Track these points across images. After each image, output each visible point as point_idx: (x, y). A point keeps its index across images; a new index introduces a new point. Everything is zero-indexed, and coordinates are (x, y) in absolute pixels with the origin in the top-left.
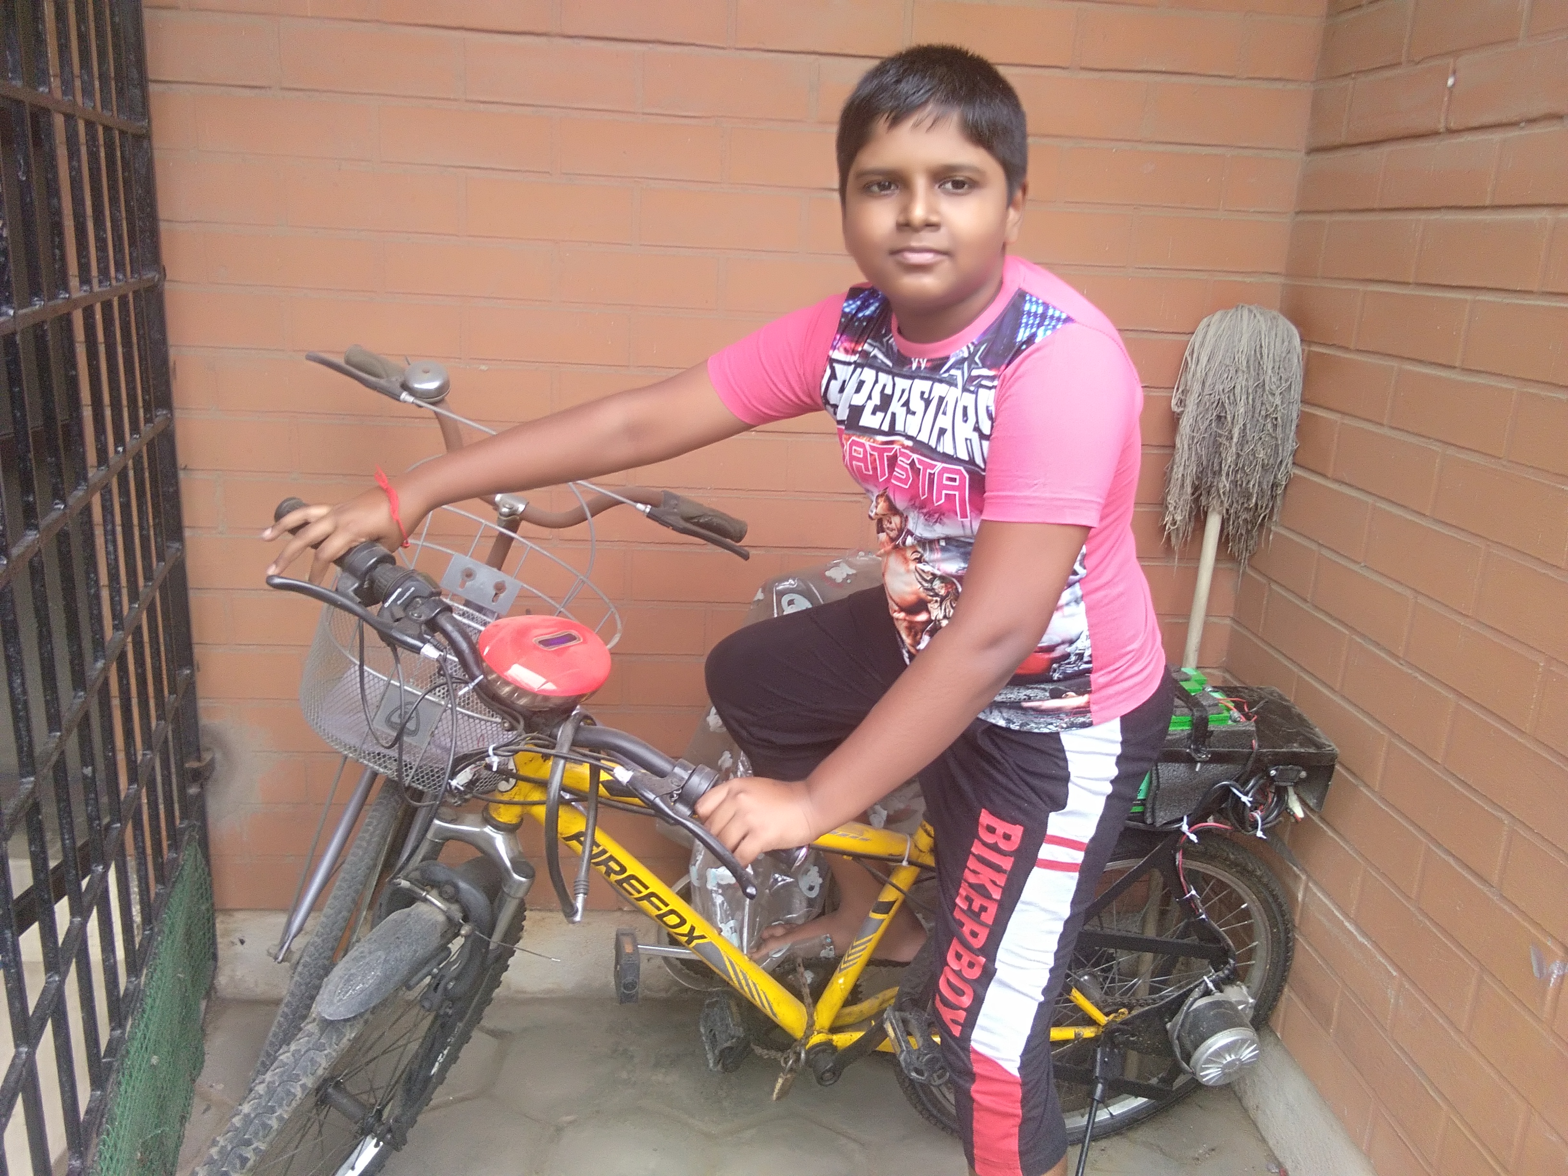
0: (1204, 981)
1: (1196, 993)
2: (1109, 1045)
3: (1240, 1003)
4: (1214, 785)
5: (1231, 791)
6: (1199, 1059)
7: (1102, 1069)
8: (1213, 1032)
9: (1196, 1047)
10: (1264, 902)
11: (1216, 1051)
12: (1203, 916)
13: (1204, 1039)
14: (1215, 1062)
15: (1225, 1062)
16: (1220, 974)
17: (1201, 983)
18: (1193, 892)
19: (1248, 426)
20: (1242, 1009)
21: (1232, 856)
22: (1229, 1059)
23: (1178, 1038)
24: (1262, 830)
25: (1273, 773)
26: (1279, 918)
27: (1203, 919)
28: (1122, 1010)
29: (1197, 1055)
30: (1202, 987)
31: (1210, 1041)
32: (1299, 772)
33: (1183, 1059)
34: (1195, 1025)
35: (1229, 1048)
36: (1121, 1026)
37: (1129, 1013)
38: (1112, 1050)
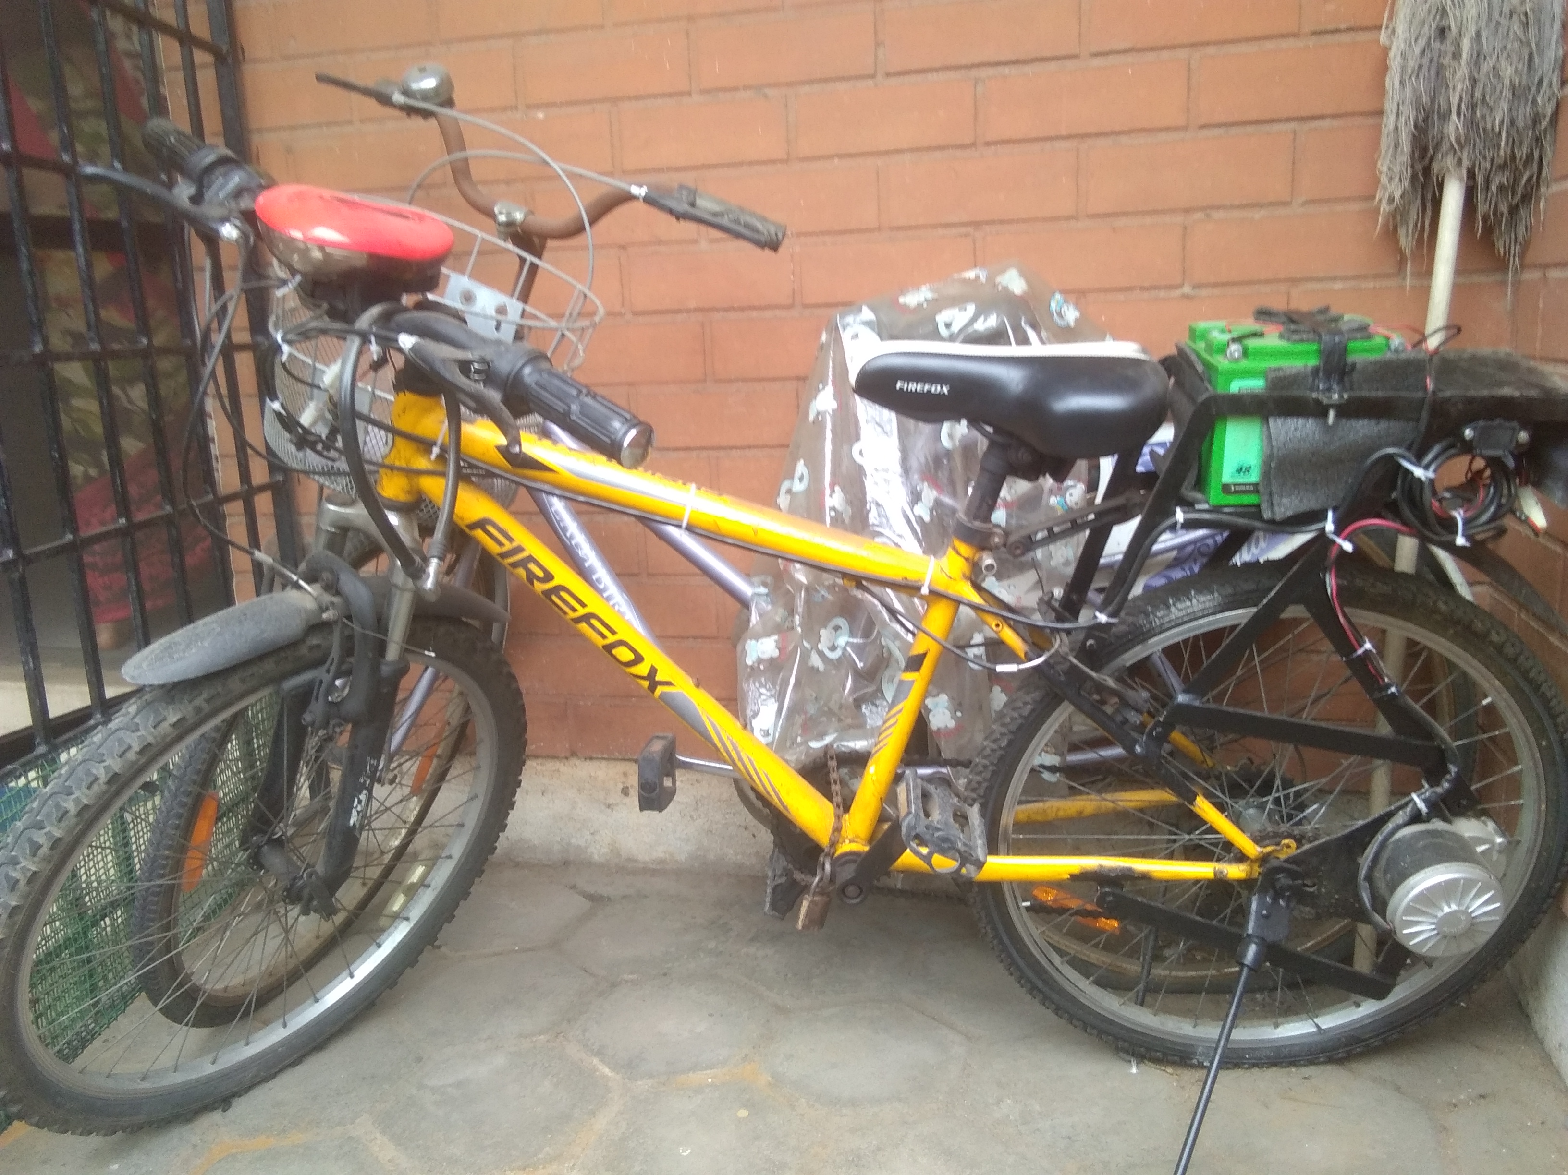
0: (1412, 799)
1: (1400, 818)
2: (1271, 892)
3: (1482, 841)
4: (1369, 455)
5: (1400, 466)
6: (1396, 909)
7: (1257, 926)
8: (1419, 866)
9: (1393, 887)
10: (1516, 692)
11: (1421, 894)
12: (1393, 689)
13: (1404, 876)
14: (1423, 913)
15: (1440, 914)
16: (1439, 790)
17: (1407, 804)
18: (1368, 646)
19: (1484, 34)
20: (1483, 853)
21: (1442, 606)
22: (1447, 910)
23: (1369, 878)
24: (1463, 535)
25: (1468, 433)
26: (1547, 722)
27: (1393, 694)
28: (1286, 841)
29: (1393, 902)
30: (1409, 809)
31: (1412, 880)
32: (1515, 432)
33: (1374, 909)
34: (1392, 862)
35: (1446, 890)
36: (1287, 865)
37: (1298, 848)
38: (1275, 900)
